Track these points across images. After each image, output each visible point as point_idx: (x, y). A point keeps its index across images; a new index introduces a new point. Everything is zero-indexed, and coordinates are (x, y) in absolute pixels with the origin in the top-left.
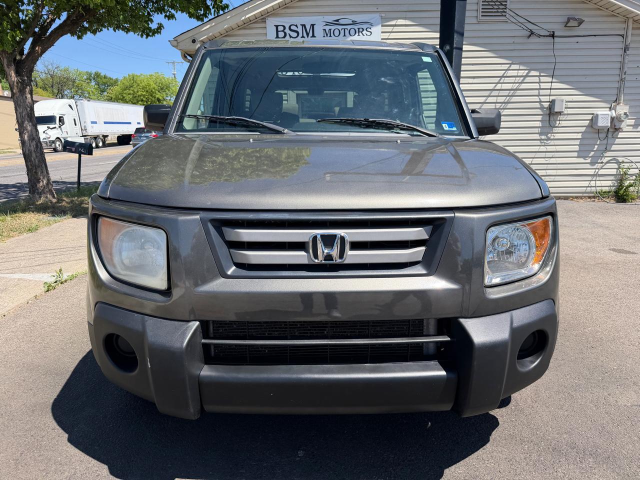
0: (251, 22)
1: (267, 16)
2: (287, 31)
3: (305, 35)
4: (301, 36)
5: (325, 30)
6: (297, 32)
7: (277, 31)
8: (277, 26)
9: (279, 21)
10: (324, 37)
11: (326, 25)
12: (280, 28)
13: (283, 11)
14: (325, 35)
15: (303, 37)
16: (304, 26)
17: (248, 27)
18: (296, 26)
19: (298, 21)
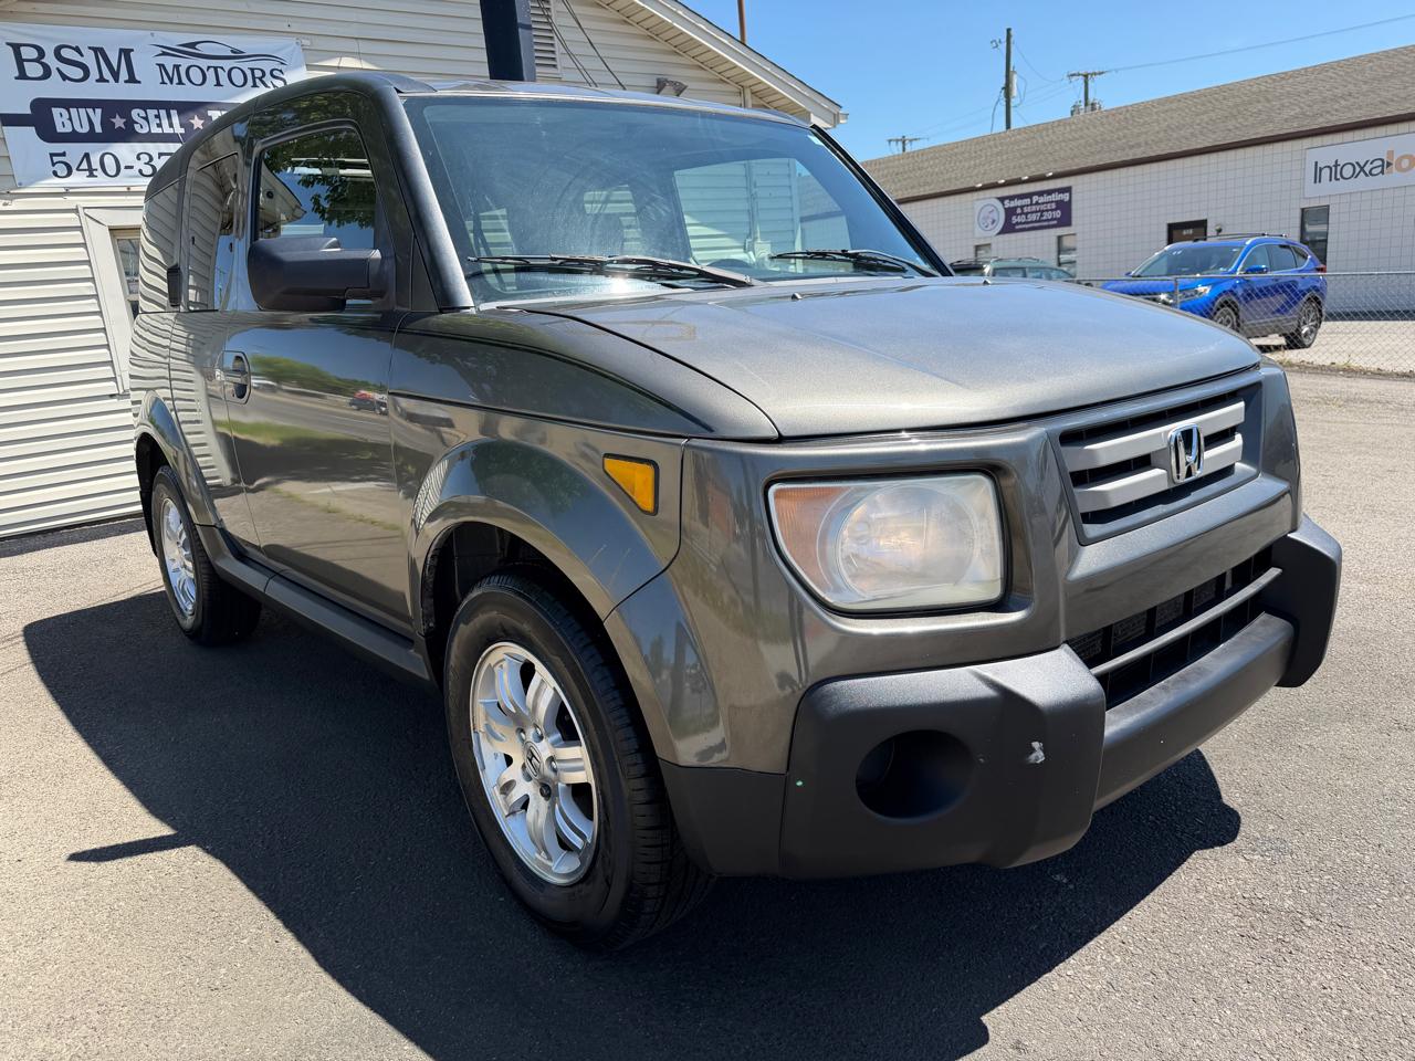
2: (51, 60)
3: (107, 74)
4: (98, 76)
5: (161, 65)
6: (83, 68)
7: (20, 61)
8: (16, 48)
9: (19, 34)
10: (163, 82)
11: (164, 54)
12: (29, 53)
14: (166, 80)
15: (102, 79)
16: (100, 52)
18: (78, 50)
19: (81, 37)
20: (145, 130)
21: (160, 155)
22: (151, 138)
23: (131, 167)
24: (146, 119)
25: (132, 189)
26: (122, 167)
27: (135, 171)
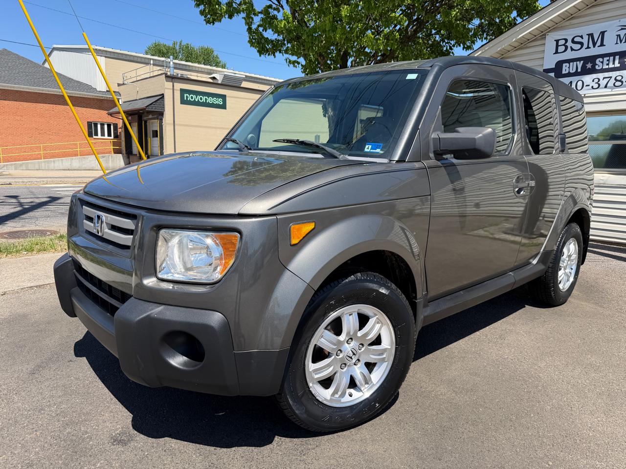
0: (529, 41)
1: (548, 32)
2: (569, 44)
3: (591, 45)
4: (586, 47)
5: (619, 36)
6: (582, 44)
7: (557, 46)
8: (557, 41)
9: (560, 35)
10: (617, 43)
11: (622, 29)
12: (562, 42)
13: (568, 23)
14: (619, 42)
15: (588, 47)
16: (591, 35)
17: (525, 46)
18: (582, 37)
19: (584, 31)
20: (600, 68)
21: (604, 78)
22: (603, 71)
23: (589, 85)
24: (602, 62)
25: (586, 95)
26: (585, 85)
27: (590, 87)
